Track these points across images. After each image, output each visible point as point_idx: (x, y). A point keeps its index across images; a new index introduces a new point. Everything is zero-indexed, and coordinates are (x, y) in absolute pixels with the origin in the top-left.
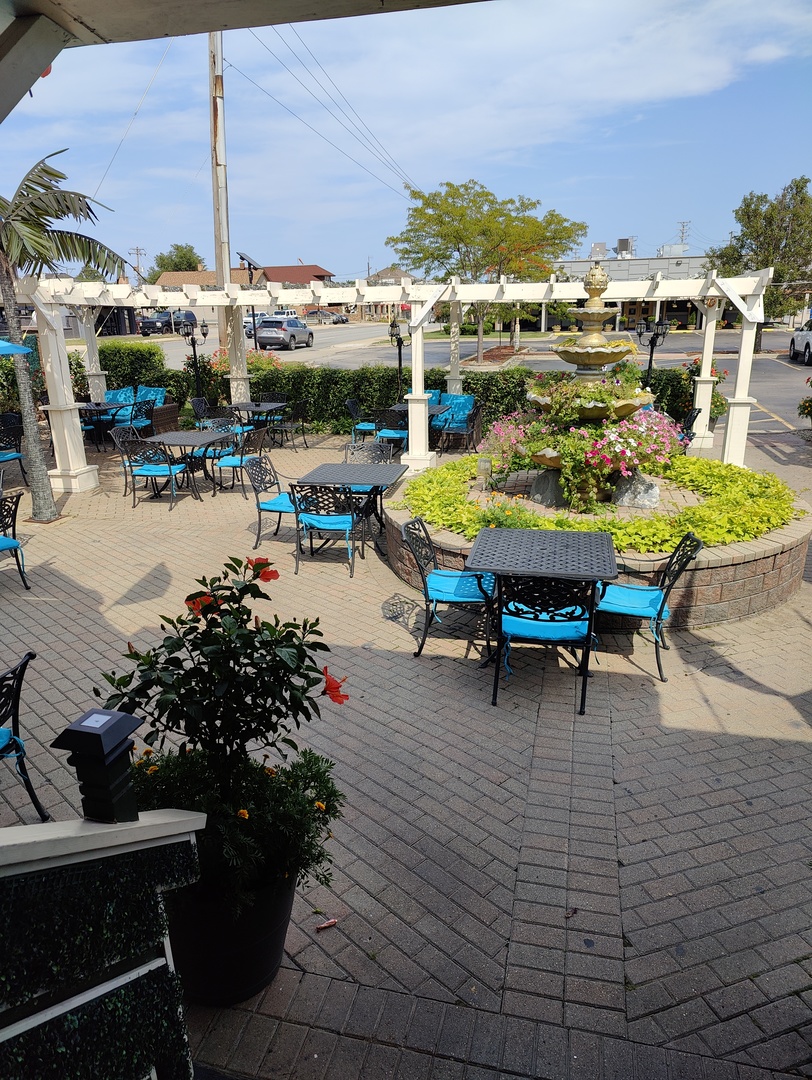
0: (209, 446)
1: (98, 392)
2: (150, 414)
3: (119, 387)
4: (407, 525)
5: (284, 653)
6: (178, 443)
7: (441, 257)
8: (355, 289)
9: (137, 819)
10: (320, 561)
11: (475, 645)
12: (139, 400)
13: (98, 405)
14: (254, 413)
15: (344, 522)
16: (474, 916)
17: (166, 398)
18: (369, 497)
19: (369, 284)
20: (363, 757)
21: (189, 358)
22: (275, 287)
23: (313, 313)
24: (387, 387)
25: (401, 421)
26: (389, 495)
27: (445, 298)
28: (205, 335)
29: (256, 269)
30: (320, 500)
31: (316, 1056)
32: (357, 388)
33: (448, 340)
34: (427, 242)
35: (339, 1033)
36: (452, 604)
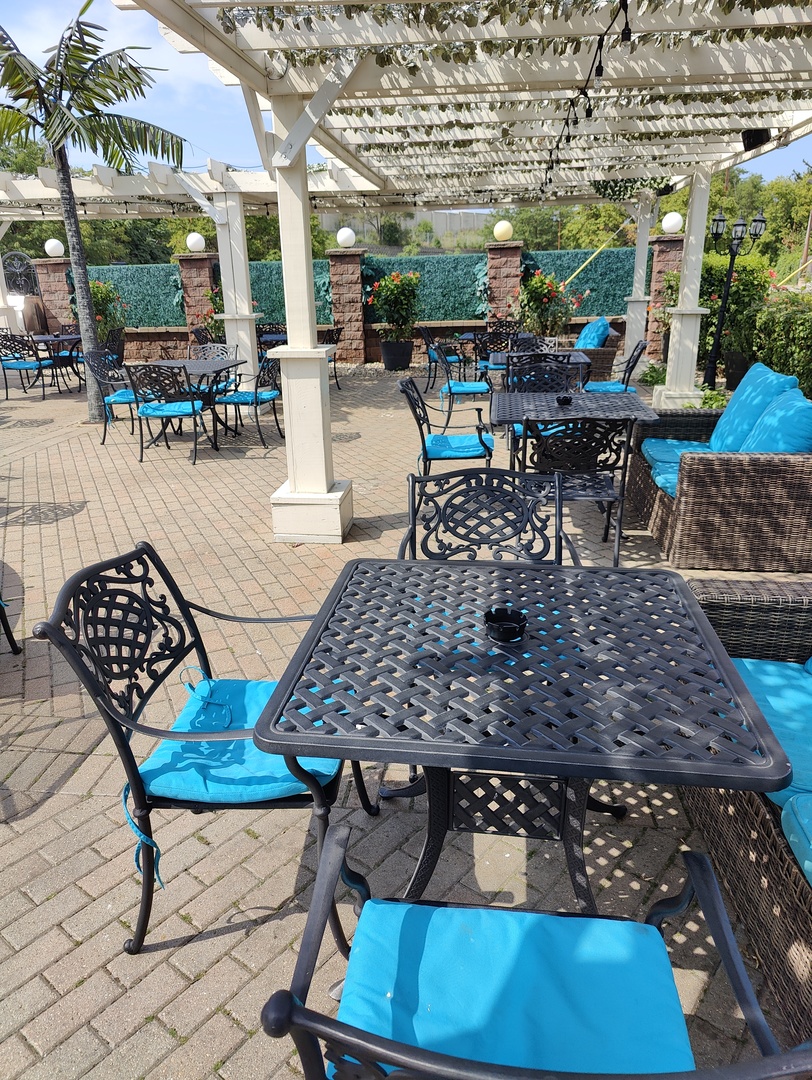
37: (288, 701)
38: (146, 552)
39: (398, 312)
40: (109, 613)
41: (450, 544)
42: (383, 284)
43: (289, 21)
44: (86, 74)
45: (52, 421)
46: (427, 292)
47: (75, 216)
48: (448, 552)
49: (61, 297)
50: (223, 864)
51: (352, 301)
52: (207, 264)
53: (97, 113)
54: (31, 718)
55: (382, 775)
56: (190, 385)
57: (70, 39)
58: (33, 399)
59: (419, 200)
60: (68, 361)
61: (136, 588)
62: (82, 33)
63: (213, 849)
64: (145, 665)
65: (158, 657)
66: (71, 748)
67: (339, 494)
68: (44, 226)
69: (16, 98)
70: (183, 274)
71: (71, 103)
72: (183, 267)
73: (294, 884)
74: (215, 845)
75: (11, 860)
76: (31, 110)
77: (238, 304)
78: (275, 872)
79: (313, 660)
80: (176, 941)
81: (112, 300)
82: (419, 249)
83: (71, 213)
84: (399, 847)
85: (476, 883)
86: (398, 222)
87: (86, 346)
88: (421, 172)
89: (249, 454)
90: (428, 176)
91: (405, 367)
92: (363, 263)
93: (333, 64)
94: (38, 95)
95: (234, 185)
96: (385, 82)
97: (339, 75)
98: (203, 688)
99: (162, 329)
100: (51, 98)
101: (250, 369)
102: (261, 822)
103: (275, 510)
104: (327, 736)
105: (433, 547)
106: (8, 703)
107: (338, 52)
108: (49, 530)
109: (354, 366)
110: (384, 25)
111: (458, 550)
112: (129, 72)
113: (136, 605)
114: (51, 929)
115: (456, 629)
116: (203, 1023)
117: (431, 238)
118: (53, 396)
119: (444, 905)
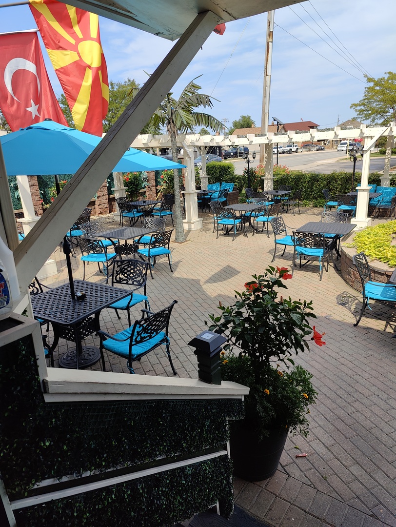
0: (253, 211)
1: (205, 185)
2: (226, 195)
3: (214, 183)
4: (356, 256)
5: (295, 317)
6: (239, 209)
7: (382, 112)
8: (334, 132)
9: (221, 384)
10: (304, 271)
11: (390, 325)
12: (222, 189)
13: (204, 191)
14: (274, 196)
15: (319, 252)
16: (383, 472)
17: (234, 188)
18: (333, 240)
19: (342, 129)
20: (323, 374)
21: (246, 169)
22: (291, 133)
23: (306, 146)
24: (346, 183)
25: (353, 201)
26: (344, 240)
27: (386, 134)
28: (254, 158)
29: (281, 125)
30: (308, 240)
31: (293, 519)
32: (329, 183)
33: (384, 157)
34: (374, 105)
35: (305, 511)
36: (377, 300)
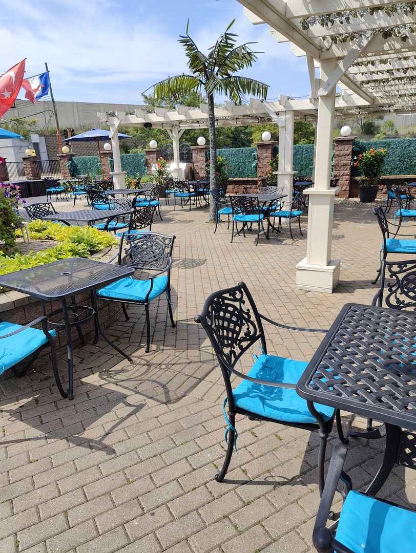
37: (314, 374)
38: (242, 287)
39: (372, 170)
40: (225, 315)
41: (404, 301)
42: (365, 155)
43: (337, 20)
44: (226, 58)
45: (193, 221)
46: (390, 159)
47: (214, 126)
48: (402, 305)
49: (202, 164)
50: (263, 449)
51: (345, 165)
52: (271, 147)
53: (229, 76)
54: (179, 358)
55: (351, 423)
56: (259, 206)
57: (221, 42)
58: (185, 210)
59: (392, 109)
60: (202, 194)
61: (237, 304)
62: (227, 38)
63: (259, 440)
64: (238, 343)
65: (244, 339)
66: (195, 375)
67: (333, 267)
68: (196, 131)
69: (194, 72)
70: (258, 152)
71: (218, 72)
72: (259, 148)
73: (300, 469)
74: (260, 438)
75: (167, 422)
76: (200, 78)
77: (286, 166)
78: (290, 460)
79: (327, 354)
80: (239, 481)
81: (224, 165)
82: (384, 136)
83: (213, 125)
84: (359, 465)
85: (406, 496)
86: (373, 121)
87: (212, 187)
88: (396, 93)
89: (284, 242)
90: (400, 96)
91: (372, 200)
92: (354, 144)
93: (357, 40)
94: (204, 70)
95: (291, 107)
96: (386, 47)
97: (360, 46)
98: (263, 358)
99: (245, 179)
100: (210, 71)
101: (288, 200)
102: (283, 432)
103: (298, 272)
104: (336, 396)
105: (393, 301)
106: (169, 349)
107: (361, 33)
108: (189, 271)
109: (342, 199)
110: (392, 16)
111: (408, 305)
112: (247, 55)
113: (236, 312)
114: (183, 459)
115: (412, 350)
116: (250, 527)
117: (392, 129)
118: (194, 209)
119: (396, 505)
